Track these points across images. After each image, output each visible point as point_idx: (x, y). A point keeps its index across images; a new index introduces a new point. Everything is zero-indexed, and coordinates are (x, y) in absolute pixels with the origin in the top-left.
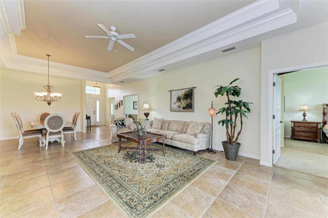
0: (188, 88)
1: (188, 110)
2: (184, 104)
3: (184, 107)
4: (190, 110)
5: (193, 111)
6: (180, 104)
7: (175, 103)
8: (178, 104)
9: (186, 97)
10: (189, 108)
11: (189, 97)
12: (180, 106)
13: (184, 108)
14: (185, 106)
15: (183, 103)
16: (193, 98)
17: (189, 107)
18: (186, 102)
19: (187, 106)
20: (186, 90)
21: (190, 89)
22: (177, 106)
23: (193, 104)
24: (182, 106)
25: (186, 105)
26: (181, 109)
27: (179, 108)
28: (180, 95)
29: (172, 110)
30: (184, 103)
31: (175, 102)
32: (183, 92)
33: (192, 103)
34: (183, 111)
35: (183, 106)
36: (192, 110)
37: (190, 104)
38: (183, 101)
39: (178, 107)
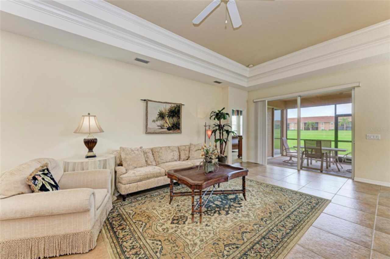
0: (175, 104)
1: (175, 131)
2: (170, 123)
3: (169, 127)
4: (177, 131)
5: (181, 133)
6: (164, 123)
7: (154, 121)
8: (160, 123)
9: (172, 115)
10: (176, 129)
11: (176, 115)
12: (164, 126)
13: (169, 129)
14: (170, 126)
15: (168, 121)
16: (180, 116)
17: (176, 127)
18: (172, 121)
19: (172, 127)
20: (173, 105)
21: (177, 105)
22: (158, 126)
23: (180, 125)
24: (166, 126)
25: (172, 125)
26: (166, 130)
27: (162, 128)
28: (164, 111)
29: (148, 131)
30: (169, 122)
31: (155, 119)
32: (168, 107)
33: (180, 122)
34: (168, 133)
35: (168, 126)
36: (179, 131)
37: (177, 123)
38: (169, 120)
39: (160, 128)
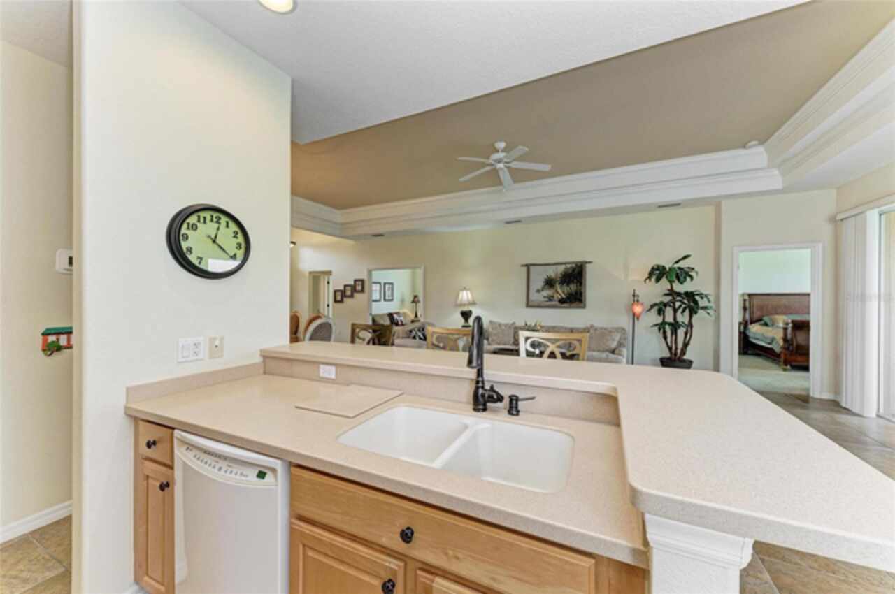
0: (573, 263)
1: (573, 305)
2: (563, 292)
3: (563, 298)
4: (577, 304)
5: (584, 307)
6: (554, 293)
7: (538, 291)
8: (546, 293)
9: (567, 280)
10: (576, 301)
11: (575, 281)
12: (553, 297)
13: (562, 301)
14: (564, 296)
15: (559, 290)
16: (583, 281)
17: (575, 299)
18: (568, 289)
19: (568, 298)
20: (569, 266)
21: (576, 265)
22: (545, 297)
23: (583, 294)
24: (557, 296)
25: (568, 295)
26: (556, 303)
27: (550, 300)
28: (553, 275)
29: (530, 304)
30: (561, 291)
31: (540, 287)
32: (561, 269)
33: (583, 291)
34: (561, 308)
35: (560, 297)
36: (582, 305)
37: (576, 293)
38: (560, 288)
39: (547, 299)
